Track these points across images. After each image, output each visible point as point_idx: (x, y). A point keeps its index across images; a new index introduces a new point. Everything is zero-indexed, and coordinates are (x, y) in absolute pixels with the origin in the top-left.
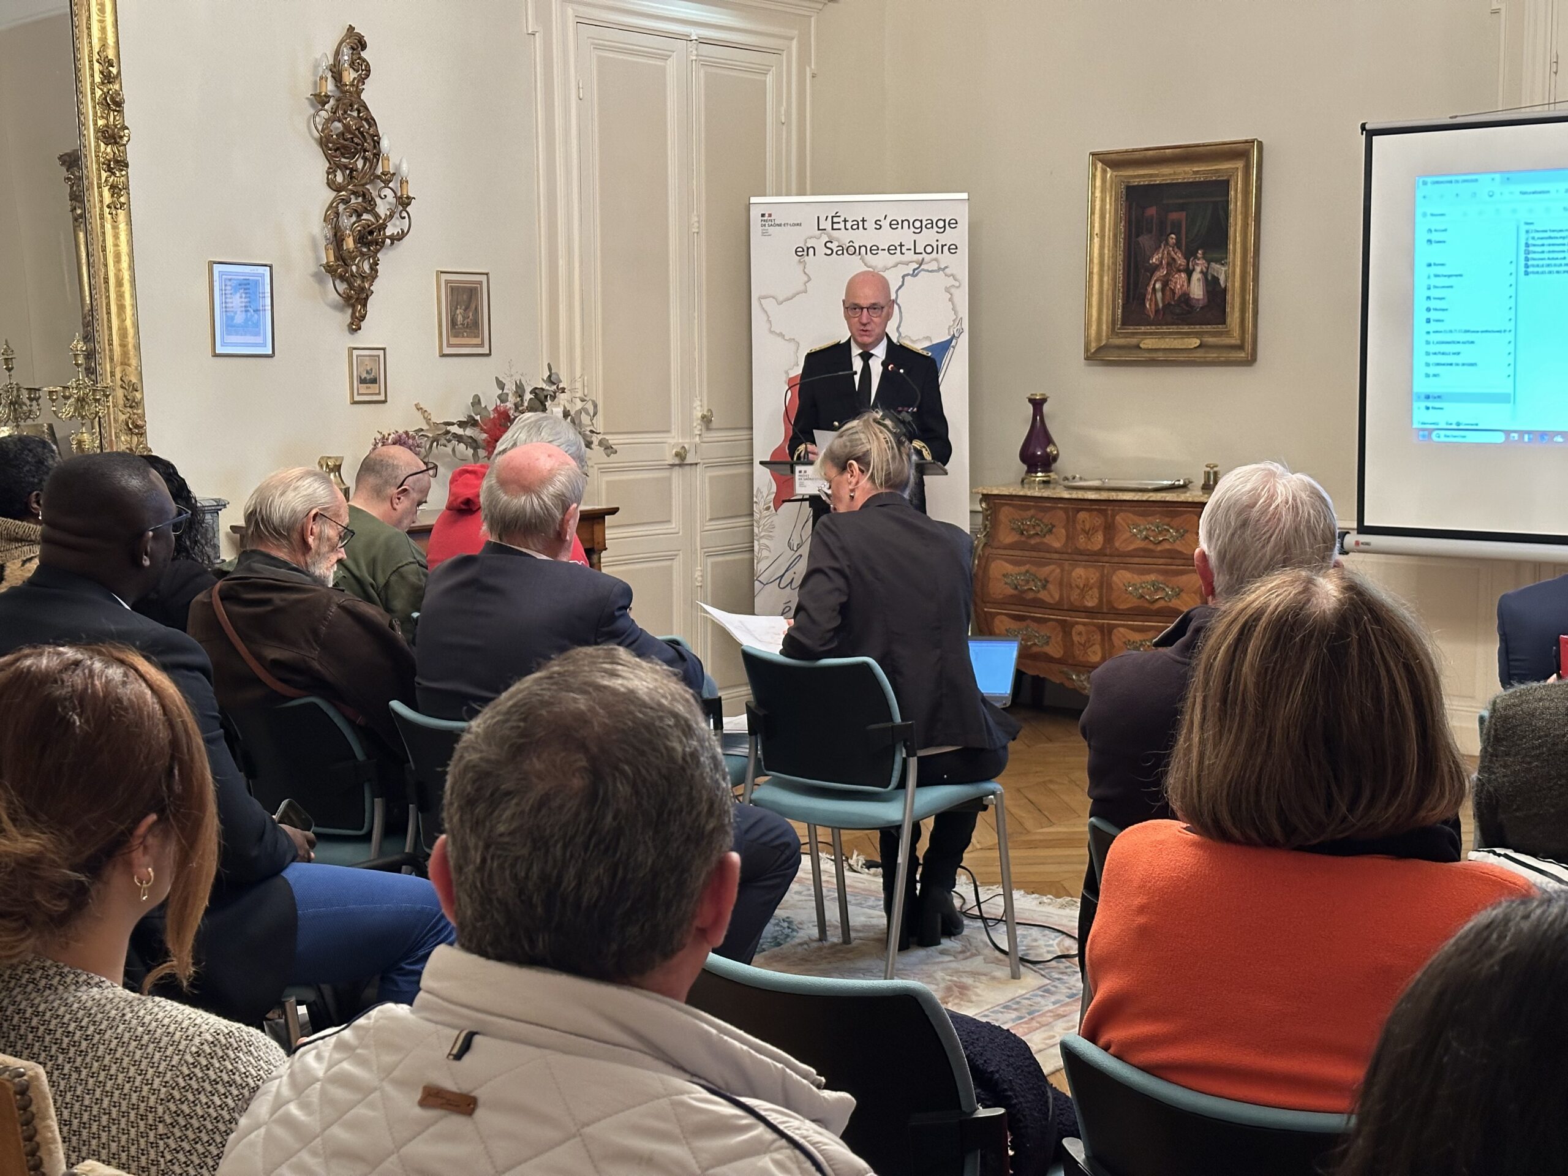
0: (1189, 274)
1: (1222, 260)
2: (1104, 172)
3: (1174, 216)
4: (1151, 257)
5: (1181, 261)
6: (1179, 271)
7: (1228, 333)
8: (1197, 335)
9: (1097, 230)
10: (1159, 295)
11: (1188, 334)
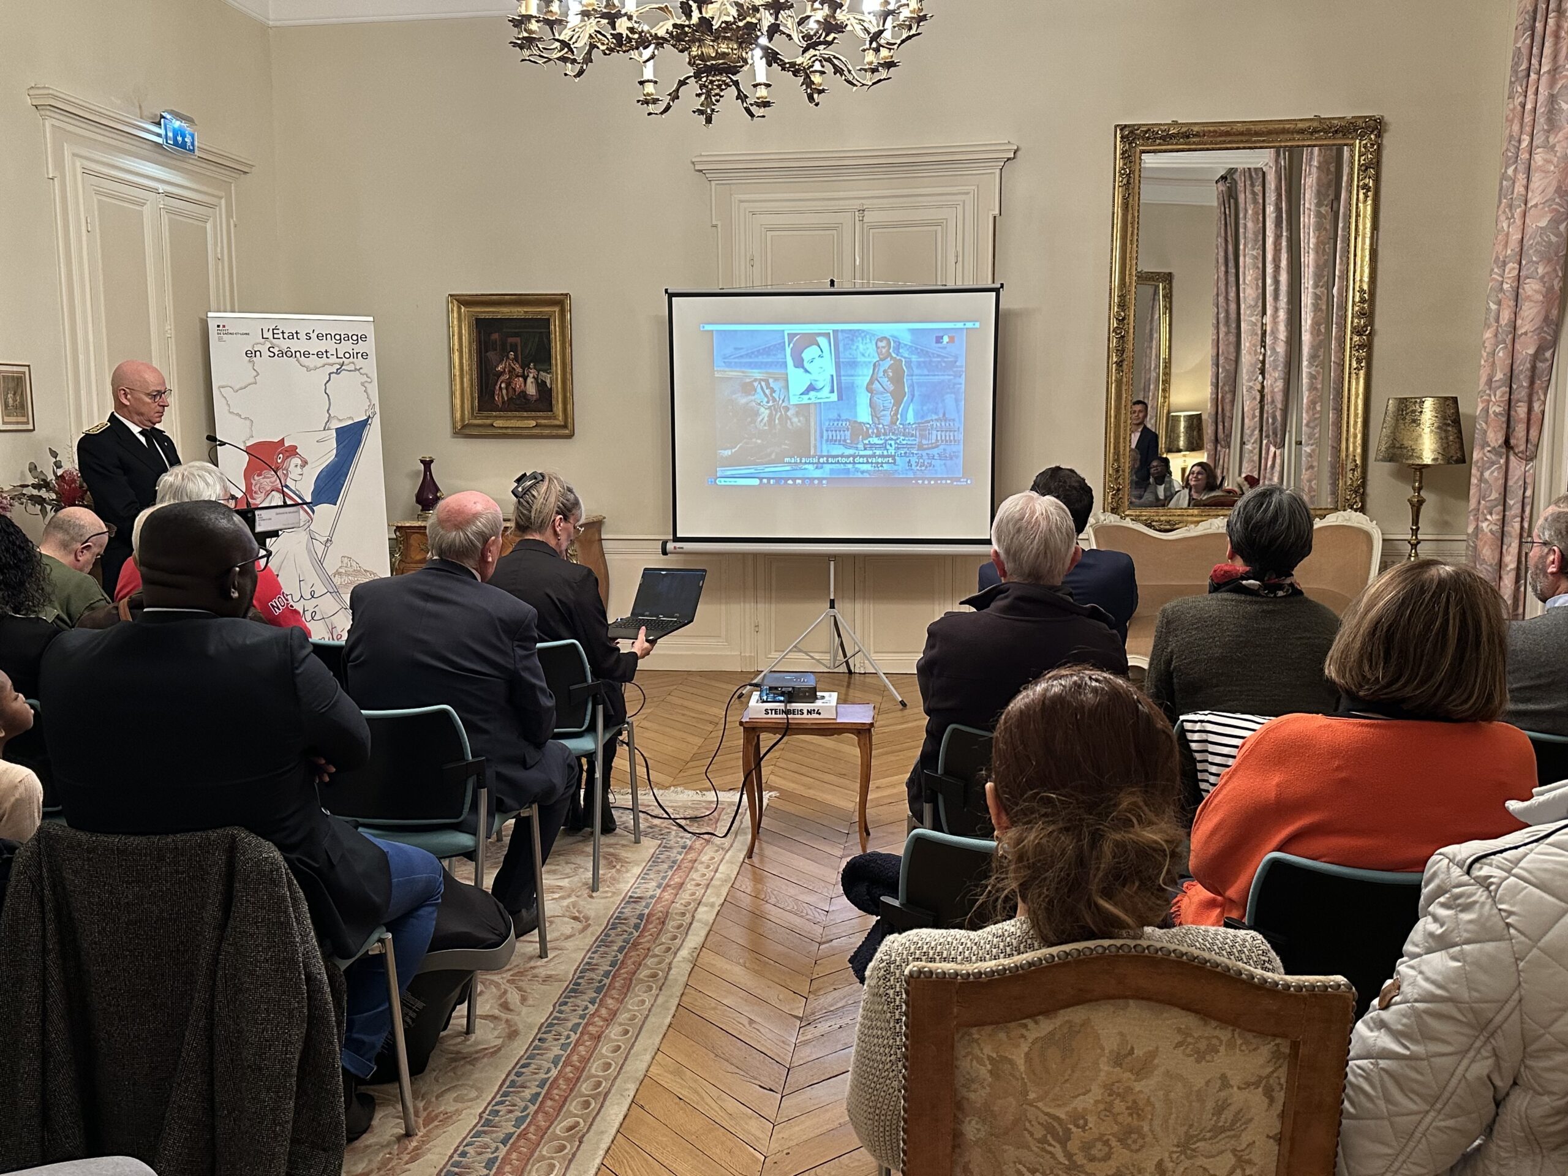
0: (525, 379)
1: (548, 371)
2: (459, 308)
3: (510, 340)
4: (497, 366)
5: (519, 370)
6: (518, 376)
7: (555, 418)
8: (533, 418)
9: (456, 347)
10: (504, 392)
11: (527, 418)
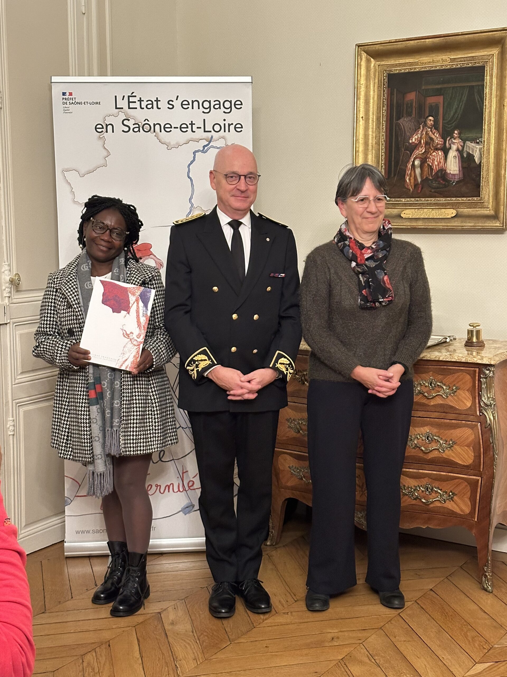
0: (446, 151)
1: (477, 140)
2: (368, 61)
3: (431, 100)
4: (411, 136)
5: (437, 139)
6: (437, 149)
7: (481, 205)
8: (453, 206)
9: (362, 114)
10: (418, 171)
11: (444, 206)
